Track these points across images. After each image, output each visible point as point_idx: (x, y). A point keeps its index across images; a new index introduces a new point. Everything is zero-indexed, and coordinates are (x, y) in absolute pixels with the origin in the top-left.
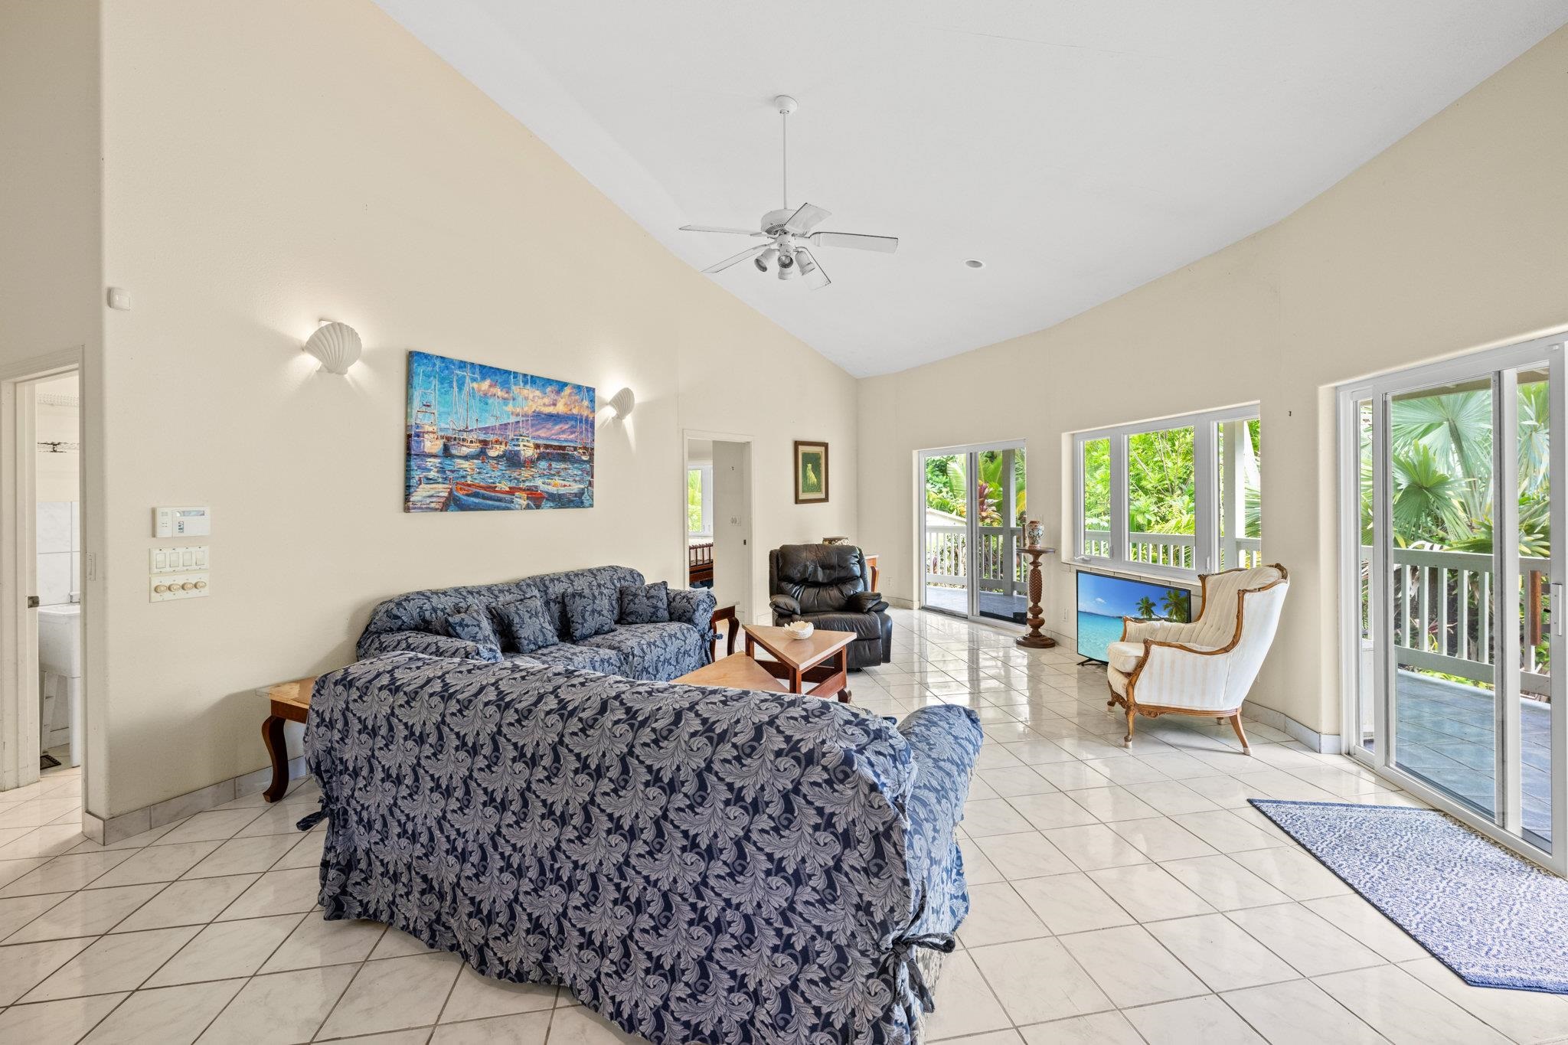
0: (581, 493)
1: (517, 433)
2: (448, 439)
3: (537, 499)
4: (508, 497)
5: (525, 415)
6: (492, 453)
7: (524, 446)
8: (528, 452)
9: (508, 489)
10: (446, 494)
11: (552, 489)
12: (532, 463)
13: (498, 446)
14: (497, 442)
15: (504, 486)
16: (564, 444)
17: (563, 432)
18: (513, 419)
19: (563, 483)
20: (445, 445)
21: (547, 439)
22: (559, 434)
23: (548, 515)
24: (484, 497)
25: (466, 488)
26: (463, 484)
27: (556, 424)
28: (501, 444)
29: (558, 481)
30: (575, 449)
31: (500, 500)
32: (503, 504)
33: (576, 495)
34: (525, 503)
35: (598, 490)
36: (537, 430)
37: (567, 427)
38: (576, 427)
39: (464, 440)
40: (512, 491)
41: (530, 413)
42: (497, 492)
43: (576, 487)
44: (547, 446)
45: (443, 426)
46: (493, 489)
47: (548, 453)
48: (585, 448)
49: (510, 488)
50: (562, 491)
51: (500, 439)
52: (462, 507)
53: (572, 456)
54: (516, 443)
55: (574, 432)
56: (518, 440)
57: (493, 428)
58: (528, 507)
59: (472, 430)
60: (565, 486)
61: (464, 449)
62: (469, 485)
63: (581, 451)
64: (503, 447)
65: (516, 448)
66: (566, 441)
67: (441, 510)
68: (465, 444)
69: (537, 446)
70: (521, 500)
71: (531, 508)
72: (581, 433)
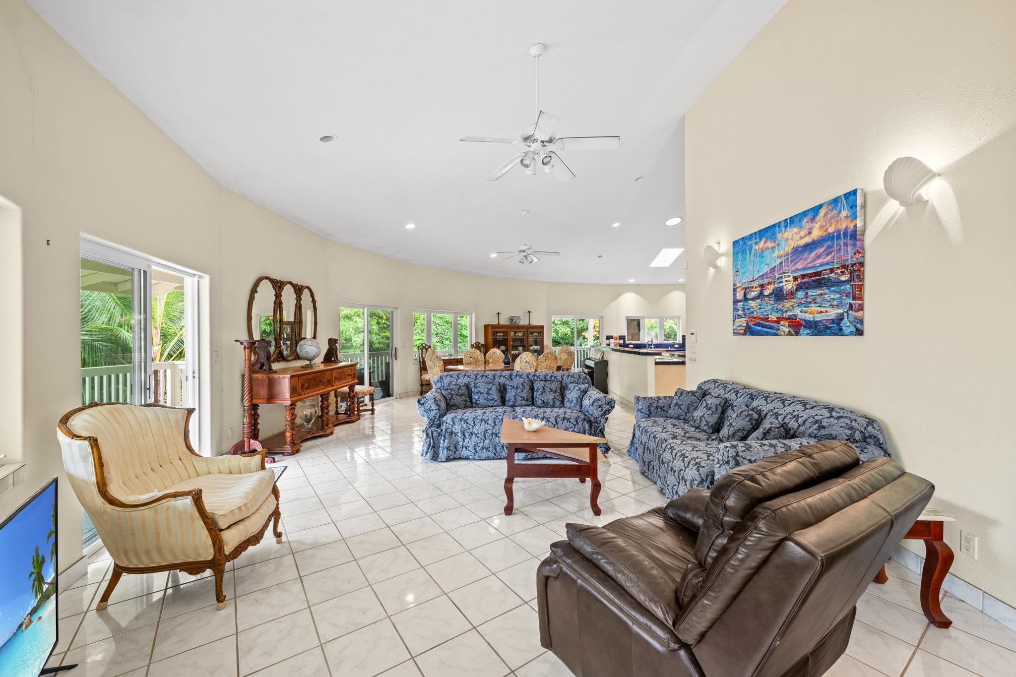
0: (840, 318)
1: (781, 272)
2: (746, 289)
3: (797, 326)
4: (775, 325)
5: (787, 254)
6: (766, 293)
7: (786, 281)
8: (788, 286)
9: (776, 319)
10: (745, 325)
11: (808, 317)
12: (792, 294)
13: (769, 286)
14: (769, 283)
15: (773, 317)
16: (821, 269)
17: (819, 257)
18: (778, 261)
19: (819, 309)
20: (744, 293)
21: (804, 269)
22: (815, 260)
23: (806, 342)
24: (763, 326)
25: (754, 320)
26: (752, 317)
27: (812, 252)
28: (771, 284)
29: (814, 308)
30: (832, 270)
31: (771, 328)
32: (774, 331)
33: (833, 321)
34: (788, 330)
35: (869, 315)
36: (795, 264)
37: (822, 250)
38: (832, 247)
39: (752, 287)
40: (778, 321)
41: (790, 251)
42: (769, 321)
43: (833, 313)
44: (803, 276)
45: (744, 281)
46: (766, 319)
47: (805, 283)
48: (843, 266)
49: (777, 318)
50: (818, 317)
51: (771, 280)
52: (754, 333)
53: (829, 280)
54: (780, 281)
55: (831, 253)
56: (781, 277)
57: (766, 274)
58: (790, 334)
59: (756, 279)
60: (821, 312)
61: (753, 293)
62: (755, 318)
63: (839, 271)
64: (772, 287)
65: (781, 285)
66: (821, 265)
67: (744, 335)
68: (753, 290)
69: (796, 279)
70: (785, 327)
71: (792, 335)
72: (839, 250)
